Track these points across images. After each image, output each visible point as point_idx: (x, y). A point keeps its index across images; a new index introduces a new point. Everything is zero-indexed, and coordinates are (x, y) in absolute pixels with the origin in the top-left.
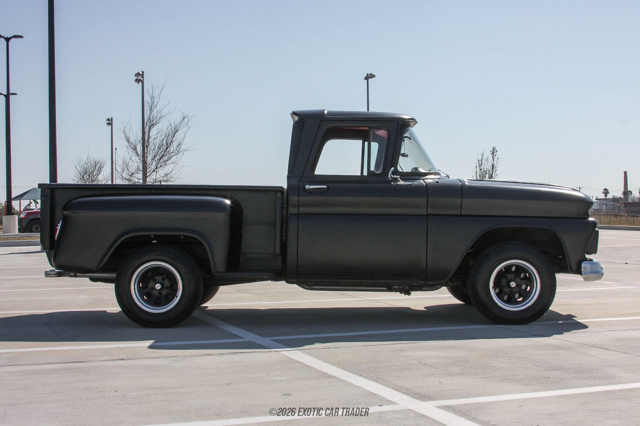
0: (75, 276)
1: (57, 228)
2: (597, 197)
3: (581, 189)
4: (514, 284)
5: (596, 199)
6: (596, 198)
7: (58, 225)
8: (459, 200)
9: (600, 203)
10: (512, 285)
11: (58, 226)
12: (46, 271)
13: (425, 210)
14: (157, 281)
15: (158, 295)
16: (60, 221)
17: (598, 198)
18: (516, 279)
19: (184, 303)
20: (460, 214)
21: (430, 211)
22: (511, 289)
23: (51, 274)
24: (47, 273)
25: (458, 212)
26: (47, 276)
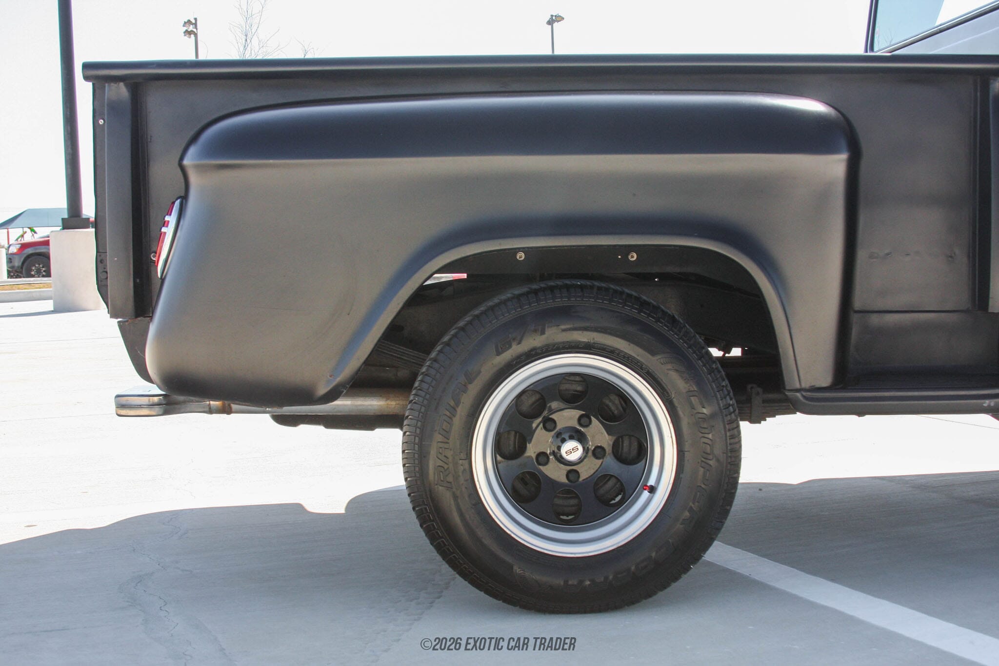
0: (226, 410)
1: (164, 230)
7: (167, 218)
11: (166, 224)
12: (118, 396)
14: (560, 426)
15: (564, 480)
16: (173, 203)
19: (687, 514)
23: (140, 407)
24: (123, 400)
26: (123, 412)
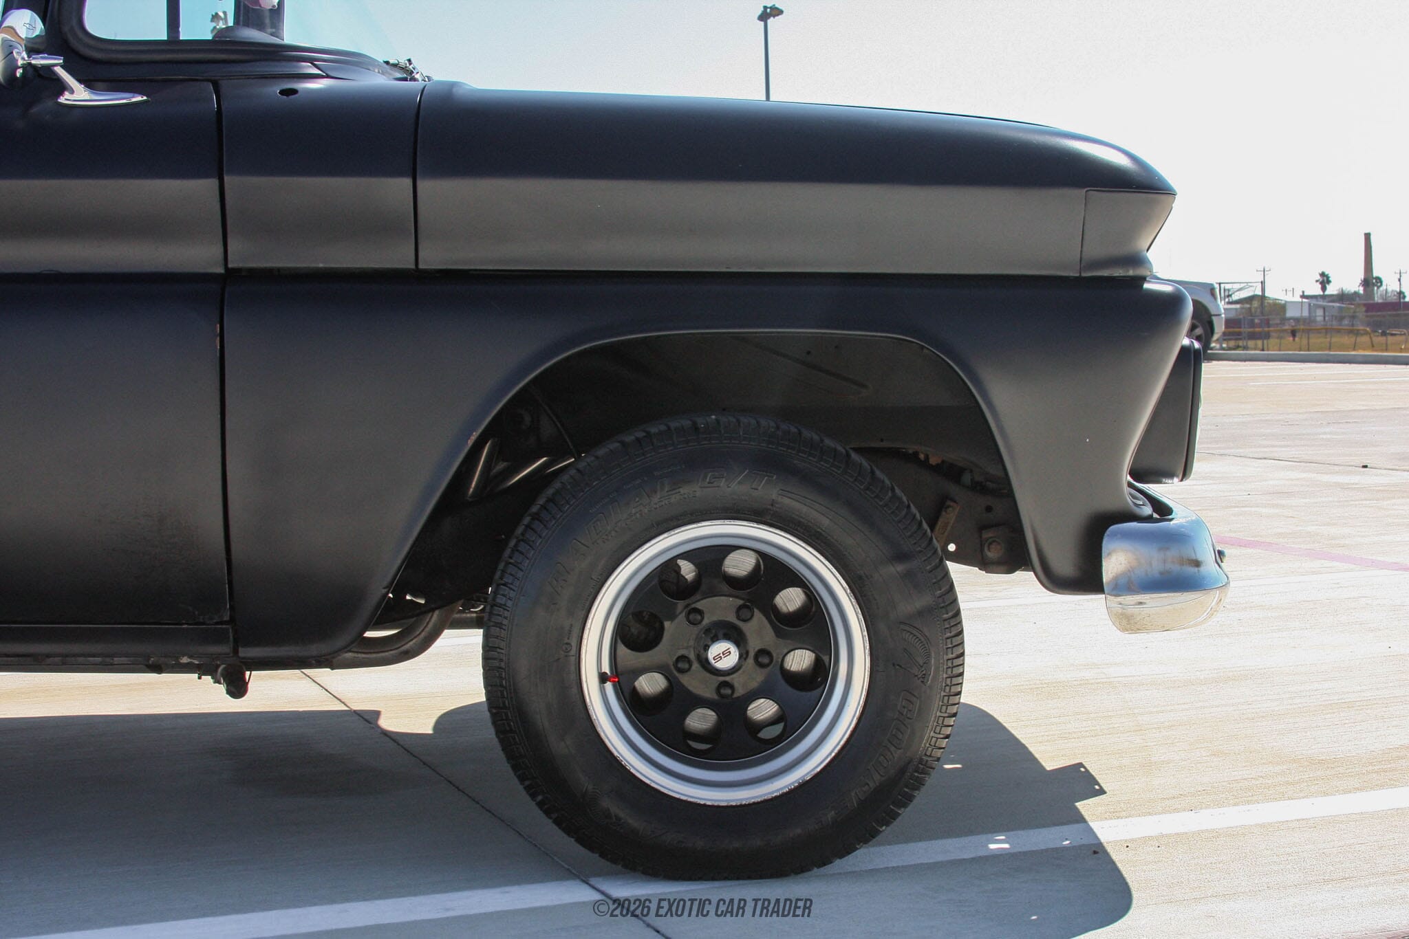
2: (1303, 292)
3: (1266, 273)
4: (727, 653)
5: (1303, 296)
6: (1301, 294)
8: (396, 189)
9: (1310, 305)
10: (718, 658)
13: (217, 250)
17: (1305, 294)
18: (744, 621)
20: (413, 266)
21: (244, 254)
22: (722, 679)
25: (397, 256)
